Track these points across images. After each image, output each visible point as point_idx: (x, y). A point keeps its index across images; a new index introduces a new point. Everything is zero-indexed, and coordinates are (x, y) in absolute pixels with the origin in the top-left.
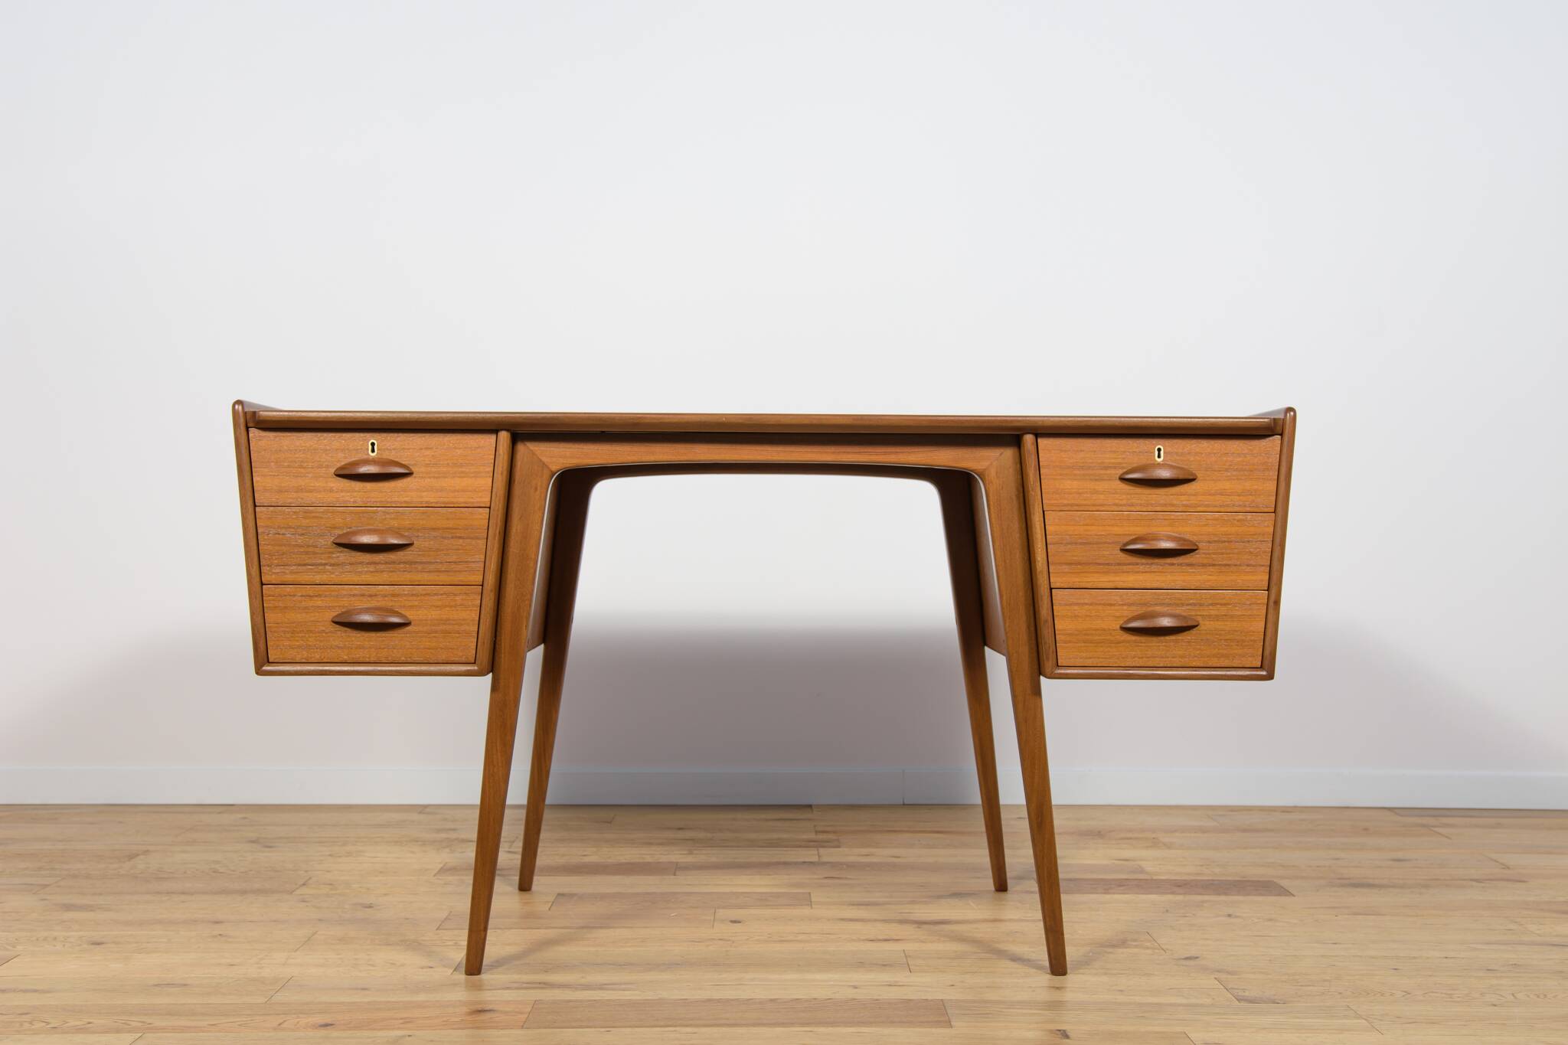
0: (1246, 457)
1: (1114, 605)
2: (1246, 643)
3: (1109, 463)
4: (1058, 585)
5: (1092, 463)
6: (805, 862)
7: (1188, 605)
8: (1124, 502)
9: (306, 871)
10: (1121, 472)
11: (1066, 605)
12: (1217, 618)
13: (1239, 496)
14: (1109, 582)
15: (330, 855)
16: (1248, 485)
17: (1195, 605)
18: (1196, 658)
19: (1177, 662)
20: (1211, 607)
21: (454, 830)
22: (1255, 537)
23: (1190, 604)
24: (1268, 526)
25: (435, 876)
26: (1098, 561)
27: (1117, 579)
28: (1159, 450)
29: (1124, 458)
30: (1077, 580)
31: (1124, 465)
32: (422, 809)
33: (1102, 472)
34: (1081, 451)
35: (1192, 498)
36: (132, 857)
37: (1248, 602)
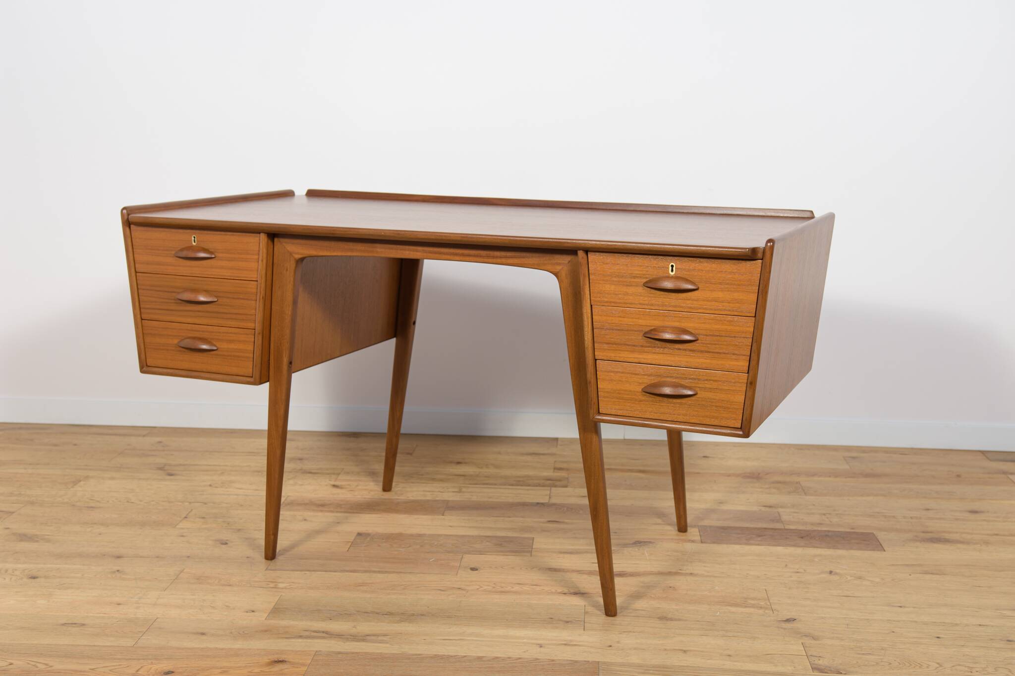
0: (735, 275)
1: (638, 374)
2: (731, 410)
3: (637, 274)
4: (600, 357)
5: (625, 273)
7: (690, 379)
8: (647, 302)
10: (645, 280)
11: (606, 372)
12: (711, 390)
13: (729, 303)
14: (635, 358)
16: (736, 295)
17: (695, 379)
18: (694, 417)
19: (681, 418)
20: (706, 382)
22: (740, 334)
23: (691, 379)
24: (749, 327)
26: (627, 343)
27: (641, 356)
28: (672, 266)
29: (647, 271)
30: (613, 355)
31: (647, 276)
33: (633, 280)
34: (618, 264)
35: (695, 302)
37: (733, 381)
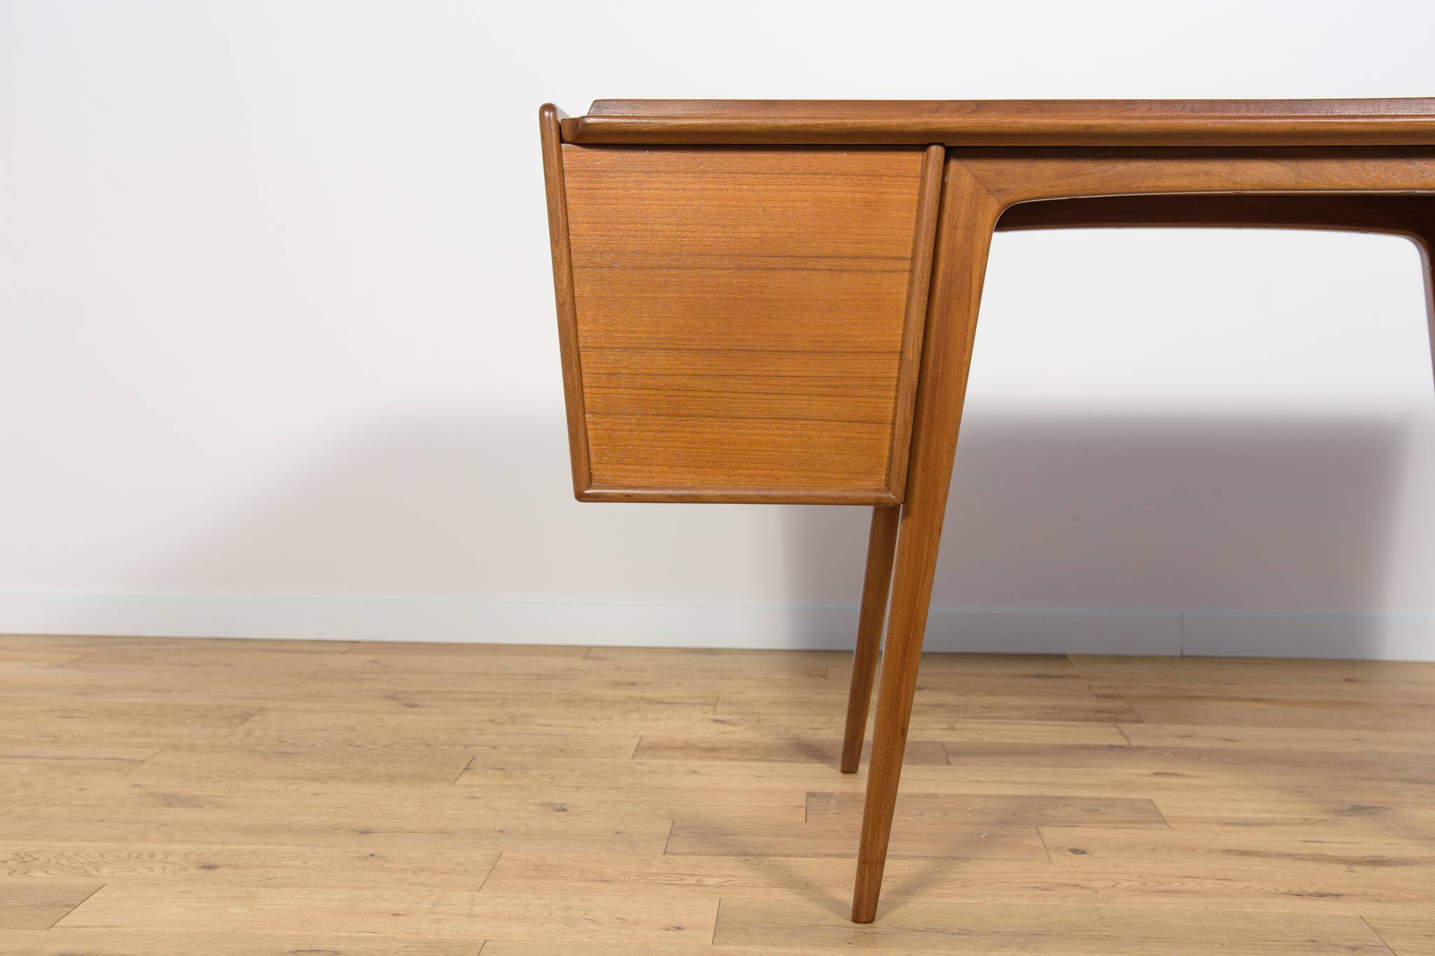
6: (1111, 747)
9: (466, 746)
15: (491, 721)
21: (634, 684)
25: (633, 757)
32: (587, 651)
36: (245, 717)
